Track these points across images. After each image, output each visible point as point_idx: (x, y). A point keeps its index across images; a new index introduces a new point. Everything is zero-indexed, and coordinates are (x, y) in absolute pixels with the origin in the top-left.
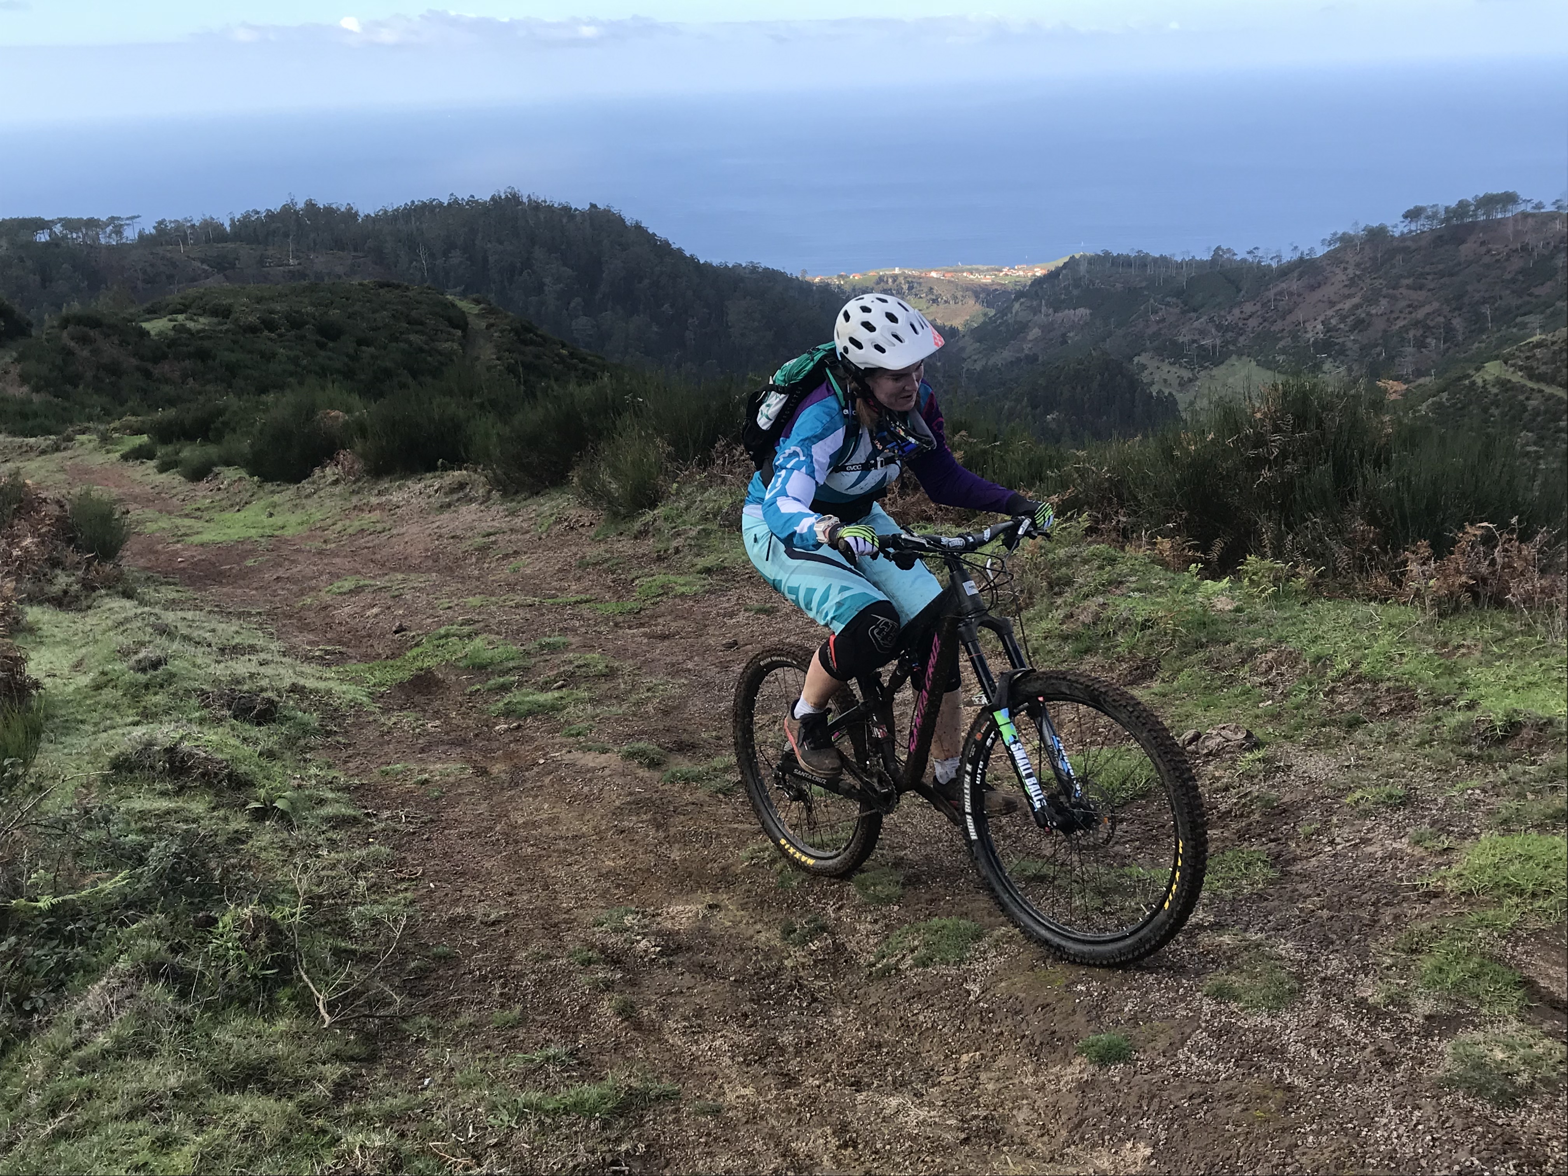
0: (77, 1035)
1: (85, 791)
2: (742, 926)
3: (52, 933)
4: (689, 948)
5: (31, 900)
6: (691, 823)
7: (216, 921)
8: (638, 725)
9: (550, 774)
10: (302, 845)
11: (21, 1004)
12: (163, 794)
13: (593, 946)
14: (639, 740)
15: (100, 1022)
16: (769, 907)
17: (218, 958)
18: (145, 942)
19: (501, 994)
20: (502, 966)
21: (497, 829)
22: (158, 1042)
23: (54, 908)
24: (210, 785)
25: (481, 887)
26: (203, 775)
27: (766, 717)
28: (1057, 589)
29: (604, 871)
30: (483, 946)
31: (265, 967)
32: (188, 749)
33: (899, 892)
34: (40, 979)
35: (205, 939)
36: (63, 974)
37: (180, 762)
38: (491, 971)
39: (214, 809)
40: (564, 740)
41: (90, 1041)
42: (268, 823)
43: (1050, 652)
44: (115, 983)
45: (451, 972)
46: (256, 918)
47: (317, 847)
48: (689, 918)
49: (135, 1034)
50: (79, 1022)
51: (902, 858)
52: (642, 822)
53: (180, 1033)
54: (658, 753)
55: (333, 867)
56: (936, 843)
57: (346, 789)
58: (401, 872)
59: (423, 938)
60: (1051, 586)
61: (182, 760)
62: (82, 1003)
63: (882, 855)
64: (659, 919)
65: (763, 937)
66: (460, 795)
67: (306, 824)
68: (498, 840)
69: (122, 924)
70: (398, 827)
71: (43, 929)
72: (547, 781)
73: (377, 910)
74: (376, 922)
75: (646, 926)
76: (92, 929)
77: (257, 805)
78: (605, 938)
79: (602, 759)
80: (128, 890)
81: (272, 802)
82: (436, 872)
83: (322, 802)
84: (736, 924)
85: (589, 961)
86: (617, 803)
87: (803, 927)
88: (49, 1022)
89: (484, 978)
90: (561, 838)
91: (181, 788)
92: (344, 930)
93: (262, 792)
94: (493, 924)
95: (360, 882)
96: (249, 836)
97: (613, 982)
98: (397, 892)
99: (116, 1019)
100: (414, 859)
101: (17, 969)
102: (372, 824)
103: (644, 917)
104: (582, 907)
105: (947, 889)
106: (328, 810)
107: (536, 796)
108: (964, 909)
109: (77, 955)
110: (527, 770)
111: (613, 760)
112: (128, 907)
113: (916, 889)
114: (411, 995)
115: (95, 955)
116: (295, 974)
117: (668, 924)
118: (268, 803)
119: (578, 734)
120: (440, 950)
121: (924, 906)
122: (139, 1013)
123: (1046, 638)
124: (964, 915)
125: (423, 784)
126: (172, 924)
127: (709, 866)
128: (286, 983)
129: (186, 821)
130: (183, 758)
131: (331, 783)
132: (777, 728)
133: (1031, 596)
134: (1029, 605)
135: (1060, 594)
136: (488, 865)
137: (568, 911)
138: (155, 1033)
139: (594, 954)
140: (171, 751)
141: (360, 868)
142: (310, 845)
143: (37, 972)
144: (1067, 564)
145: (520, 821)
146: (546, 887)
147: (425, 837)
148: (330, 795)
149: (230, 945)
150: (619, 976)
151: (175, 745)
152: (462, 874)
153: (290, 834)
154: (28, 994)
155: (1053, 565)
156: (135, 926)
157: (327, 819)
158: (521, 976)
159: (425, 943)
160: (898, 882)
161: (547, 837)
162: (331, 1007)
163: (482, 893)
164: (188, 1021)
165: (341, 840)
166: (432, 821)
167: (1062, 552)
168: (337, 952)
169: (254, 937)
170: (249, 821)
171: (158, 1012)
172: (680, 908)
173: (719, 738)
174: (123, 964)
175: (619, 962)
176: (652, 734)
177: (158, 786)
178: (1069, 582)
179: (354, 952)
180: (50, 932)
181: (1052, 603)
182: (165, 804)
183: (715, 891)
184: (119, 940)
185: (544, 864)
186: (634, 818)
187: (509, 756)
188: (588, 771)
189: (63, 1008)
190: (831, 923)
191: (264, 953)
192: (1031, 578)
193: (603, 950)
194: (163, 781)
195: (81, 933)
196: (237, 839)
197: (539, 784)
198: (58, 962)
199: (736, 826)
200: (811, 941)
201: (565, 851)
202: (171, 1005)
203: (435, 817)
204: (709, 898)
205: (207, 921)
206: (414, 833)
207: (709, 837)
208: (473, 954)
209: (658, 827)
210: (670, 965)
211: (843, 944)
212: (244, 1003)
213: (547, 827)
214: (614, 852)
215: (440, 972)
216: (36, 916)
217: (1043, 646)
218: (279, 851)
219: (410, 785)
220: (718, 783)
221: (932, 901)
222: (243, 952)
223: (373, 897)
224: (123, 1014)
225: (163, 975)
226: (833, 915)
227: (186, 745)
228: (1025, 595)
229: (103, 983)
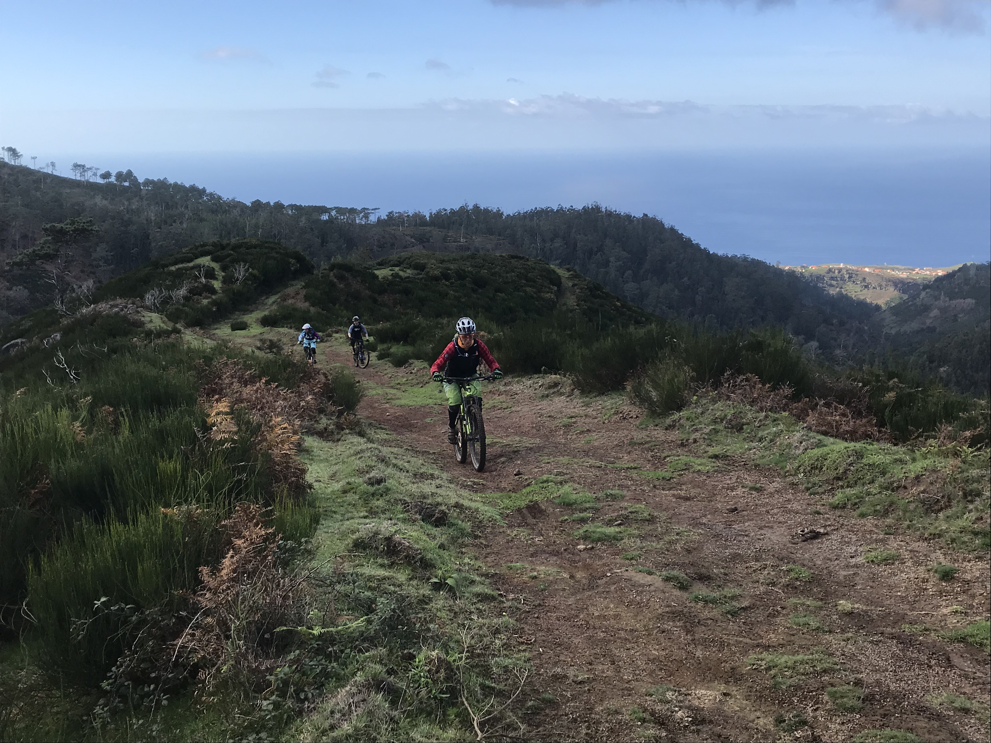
0: (331, 721)
1: (341, 561)
2: (746, 711)
3: (319, 651)
4: (711, 722)
5: (309, 628)
6: (710, 633)
7: (414, 657)
8: (672, 558)
9: (614, 584)
10: (463, 611)
11: (299, 694)
12: (382, 566)
13: (645, 710)
14: (673, 569)
15: (346, 715)
16: (765, 701)
17: (415, 682)
18: (373, 665)
19: (587, 734)
20: (587, 714)
21: (581, 617)
22: (379, 733)
23: (321, 635)
24: (409, 564)
25: (572, 655)
26: (406, 557)
27: (759, 564)
28: (969, 498)
29: (651, 657)
30: (574, 698)
31: (442, 692)
32: (399, 539)
33: (861, 705)
34: (310, 679)
35: (407, 667)
36: (323, 679)
37: (393, 547)
38: (579, 716)
39: (411, 579)
40: (623, 561)
41: (339, 727)
42: (441, 593)
43: (964, 542)
44: (354, 689)
45: (554, 713)
46: (439, 659)
47: (471, 613)
48: (710, 700)
49: (365, 726)
50: (332, 712)
51: (860, 680)
52: (676, 627)
53: (392, 729)
54: (686, 580)
55: (481, 628)
56: (883, 672)
57: (486, 575)
58: (521, 638)
59: (535, 686)
60: (965, 495)
61: (395, 546)
62: (334, 700)
63: (846, 676)
64: (690, 698)
65: (761, 722)
66: (556, 590)
67: (464, 596)
68: (582, 625)
69: (360, 651)
70: (519, 606)
71: (315, 647)
72: (613, 588)
73: (507, 661)
74: (506, 669)
75: (681, 701)
76: (342, 651)
77: (436, 580)
78: (654, 705)
79: (649, 578)
80: (363, 629)
81: (445, 579)
82: (544, 641)
83: (473, 582)
84: (742, 709)
85: (643, 721)
86: (660, 611)
87: (790, 719)
88: (314, 708)
89: (575, 720)
90: (623, 629)
91: (393, 563)
92: (486, 672)
93: (440, 572)
94: (580, 683)
95: (497, 641)
96: (430, 600)
97: (660, 738)
98: (519, 651)
99: (355, 714)
100: (529, 630)
101: (298, 671)
102: (503, 602)
103: (680, 695)
104: (637, 680)
105: (895, 707)
106: (478, 589)
107: (606, 598)
108: (910, 725)
109: (333, 667)
110: (599, 579)
111: (656, 580)
112: (364, 640)
113: (872, 704)
114: (530, 725)
115: (343, 669)
116: (459, 699)
117: (696, 703)
118: (443, 580)
119: (632, 559)
120: (546, 696)
121: (879, 718)
122: (368, 712)
123: (961, 532)
124: (910, 730)
125: (533, 578)
126: (388, 655)
127: (723, 665)
128: (454, 705)
129: (394, 585)
130: (395, 544)
131: (477, 570)
132: (766, 572)
133: (950, 500)
134: (948, 506)
135: (971, 502)
136: (576, 641)
137: (629, 682)
138: (377, 728)
139: (647, 716)
140: (389, 539)
141: (497, 632)
142: (467, 611)
143: (310, 675)
144: (979, 482)
145: (596, 614)
146: (613, 663)
147: (536, 615)
148: (478, 579)
149: (422, 674)
150: (665, 734)
151: (391, 536)
152: (560, 645)
153: (454, 602)
154: (303, 688)
155: (967, 481)
156: (367, 654)
157: (478, 595)
158: (598, 723)
159: (537, 690)
160: (859, 698)
161: (613, 627)
162: (482, 725)
163: (572, 661)
164: (398, 723)
165: (485, 611)
166: (540, 605)
167: (975, 472)
168: (483, 687)
169: (437, 672)
170: (430, 590)
171: (380, 714)
172: (704, 692)
173: (726, 574)
174: (359, 678)
175: (663, 724)
176: (682, 566)
177: (379, 561)
178: (979, 494)
179: (493, 689)
180: (317, 650)
181: (966, 508)
182: (382, 573)
183: (727, 683)
184: (358, 661)
185: (612, 647)
186: (671, 623)
187: (587, 567)
188: (640, 586)
189: (323, 701)
190: (809, 719)
191: (442, 683)
192: (951, 488)
193: (653, 714)
194: (382, 557)
195: (335, 653)
196: (424, 601)
197: (607, 590)
198: (322, 670)
199: (741, 639)
200: (796, 730)
201: (626, 639)
202: (387, 711)
203: (541, 603)
204: (723, 687)
205: (409, 657)
206: (529, 612)
207: (722, 644)
208: (568, 701)
209: (688, 632)
210: (698, 731)
211: (819, 736)
212: (429, 714)
213: (612, 621)
214: (657, 645)
215: (547, 711)
216: (311, 639)
217: (959, 538)
218: (448, 613)
219: (525, 578)
220: (728, 607)
221: (885, 715)
222: (429, 680)
223: (505, 652)
224: (360, 711)
225: (382, 688)
226: (811, 714)
227: (397, 537)
228: (946, 499)
229: (348, 688)
